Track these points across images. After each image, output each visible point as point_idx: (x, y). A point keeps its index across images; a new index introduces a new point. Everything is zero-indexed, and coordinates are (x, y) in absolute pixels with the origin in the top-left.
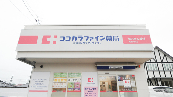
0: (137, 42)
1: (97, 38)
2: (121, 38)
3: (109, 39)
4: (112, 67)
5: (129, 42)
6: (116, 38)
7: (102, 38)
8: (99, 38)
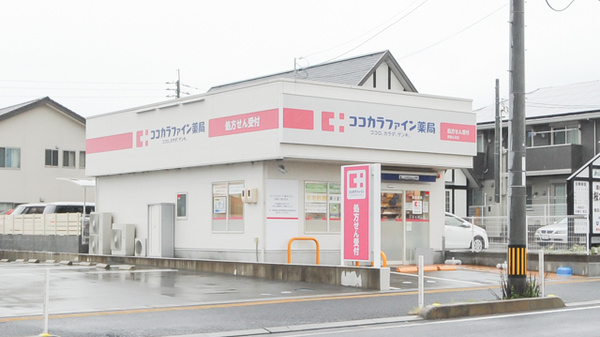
0: (458, 138)
1: (404, 124)
2: (438, 128)
3: (422, 127)
4: (403, 175)
5: (449, 137)
6: (431, 128)
7: (412, 125)
8: (409, 126)
